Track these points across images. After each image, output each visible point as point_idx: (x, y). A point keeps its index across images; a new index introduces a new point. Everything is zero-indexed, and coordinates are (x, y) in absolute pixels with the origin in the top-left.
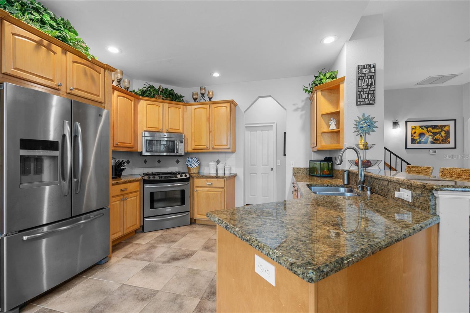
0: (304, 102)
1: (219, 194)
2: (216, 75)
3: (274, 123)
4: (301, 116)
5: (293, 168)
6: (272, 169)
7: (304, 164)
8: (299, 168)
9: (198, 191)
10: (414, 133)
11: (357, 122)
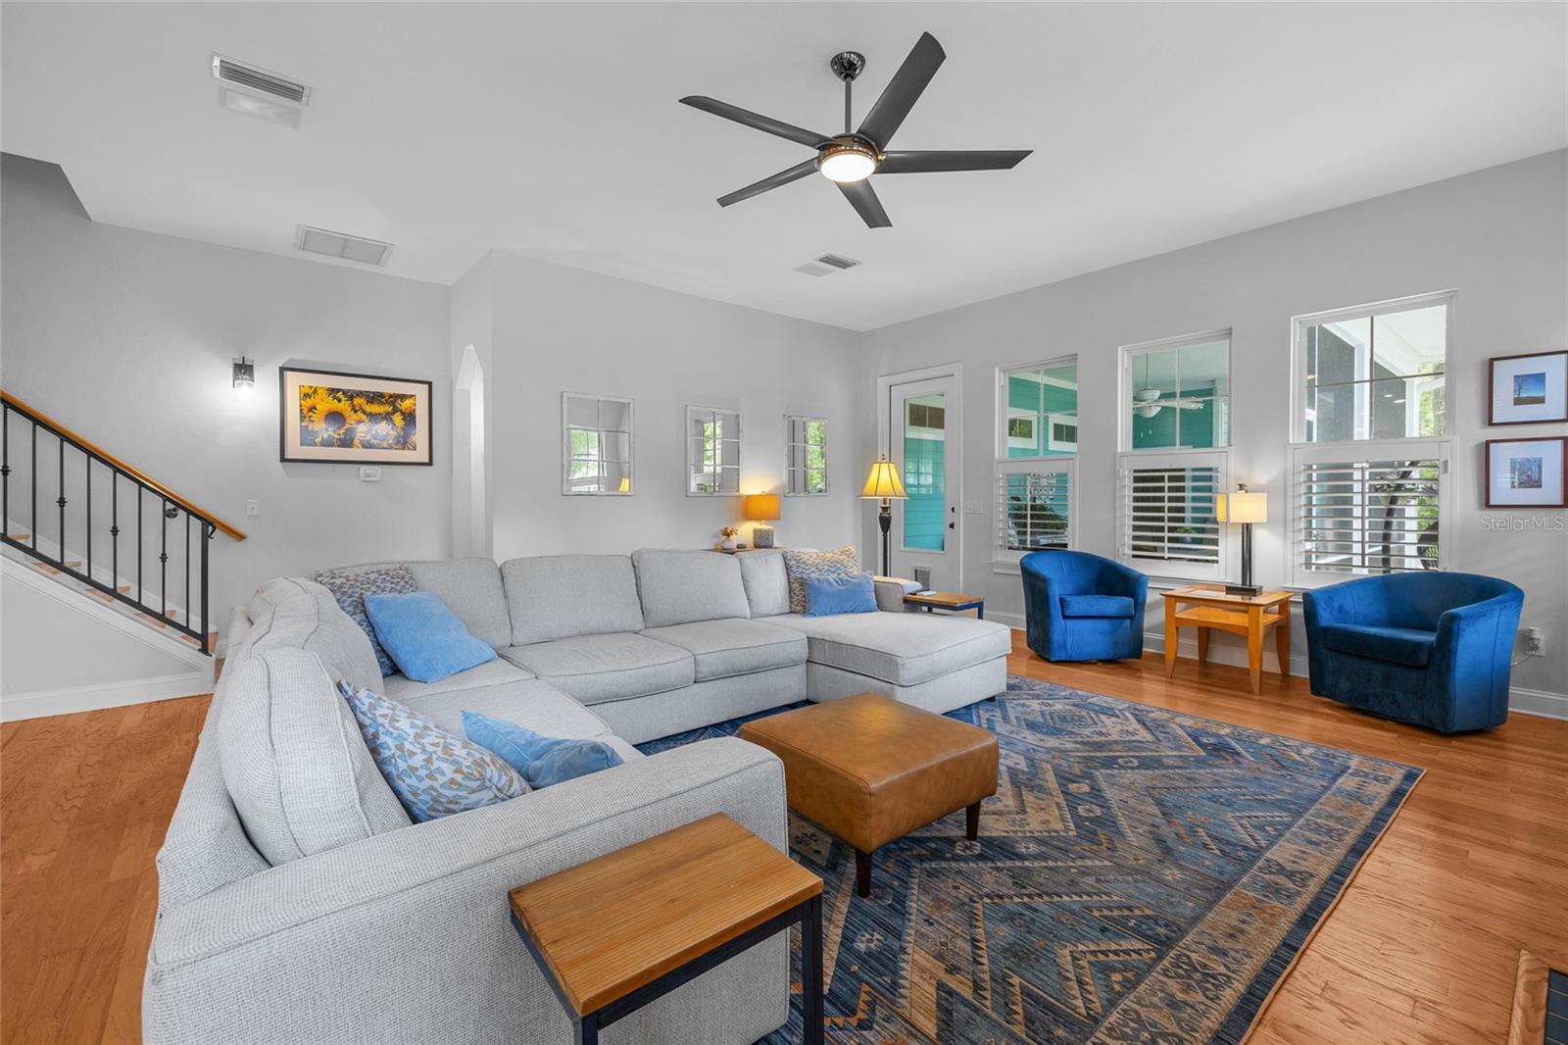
10: (310, 410)
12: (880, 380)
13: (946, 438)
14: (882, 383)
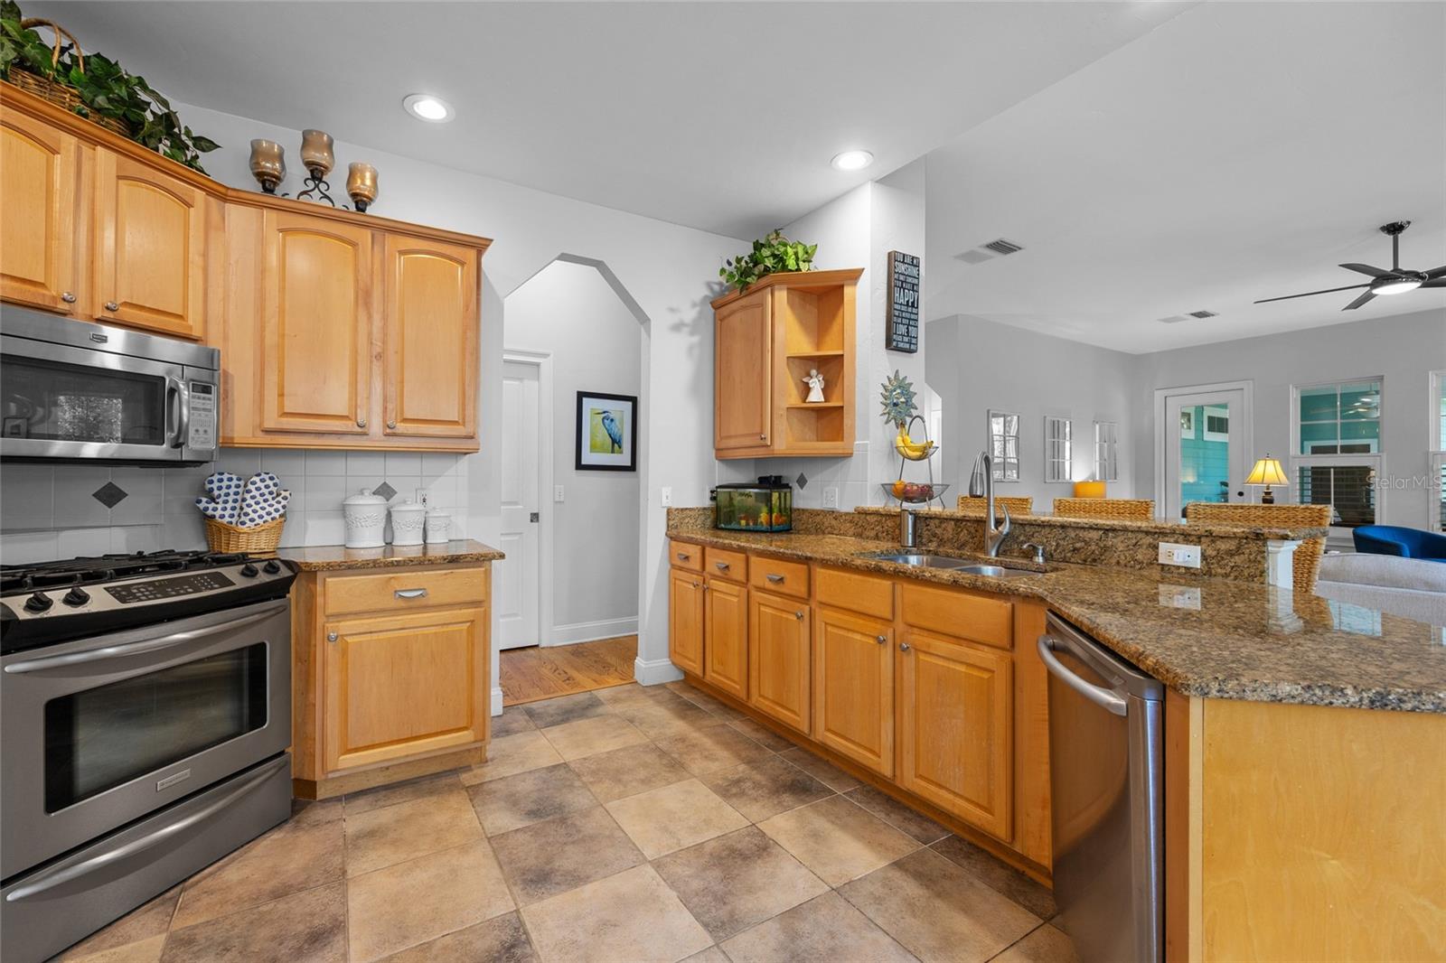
0: (698, 309)
1: (461, 631)
2: (431, 109)
3: (545, 356)
4: (691, 348)
5: (669, 512)
6: (535, 517)
7: (695, 498)
8: (686, 509)
9: (342, 636)
11: (886, 390)
12: (1157, 393)
13: (1230, 439)
14: (1159, 395)
